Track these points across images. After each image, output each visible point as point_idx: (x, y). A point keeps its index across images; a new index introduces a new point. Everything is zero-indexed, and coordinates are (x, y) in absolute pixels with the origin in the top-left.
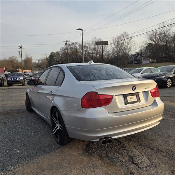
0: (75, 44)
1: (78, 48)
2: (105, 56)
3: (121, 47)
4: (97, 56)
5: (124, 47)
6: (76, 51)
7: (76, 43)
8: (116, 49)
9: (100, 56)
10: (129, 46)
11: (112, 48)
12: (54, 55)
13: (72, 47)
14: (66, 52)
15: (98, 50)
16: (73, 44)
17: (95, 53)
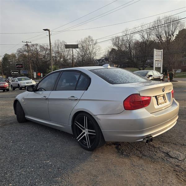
0: (35, 46)
1: (39, 50)
2: (69, 60)
3: (86, 51)
4: (62, 60)
5: (89, 52)
6: (37, 53)
7: (37, 45)
8: (81, 53)
9: (64, 60)
10: (94, 50)
11: (77, 52)
12: (9, 57)
13: (31, 48)
14: (24, 55)
15: (62, 53)
16: (33, 45)
17: (58, 57)
